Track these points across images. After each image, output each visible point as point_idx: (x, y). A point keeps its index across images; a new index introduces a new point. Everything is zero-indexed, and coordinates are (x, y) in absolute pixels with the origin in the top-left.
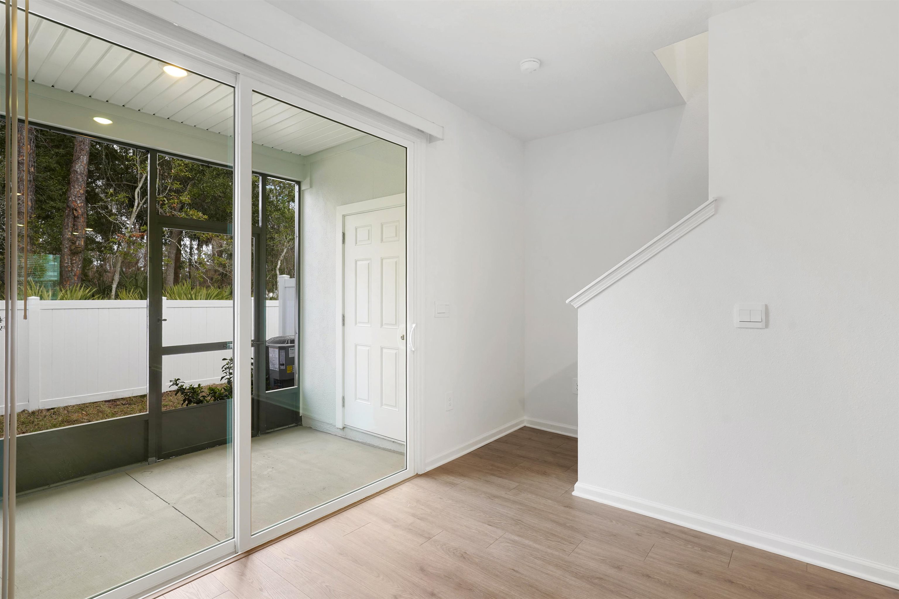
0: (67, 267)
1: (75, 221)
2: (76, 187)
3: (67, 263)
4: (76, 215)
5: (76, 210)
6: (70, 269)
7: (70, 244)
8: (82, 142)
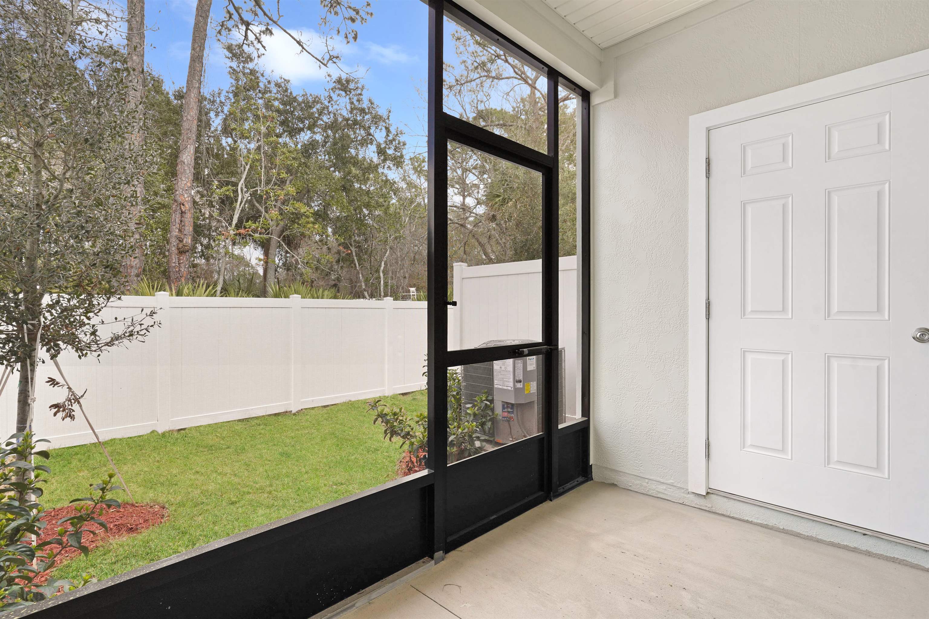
0: (174, 267)
1: (182, 217)
2: (184, 179)
3: (174, 263)
4: (184, 210)
5: (183, 205)
6: (177, 270)
7: (178, 241)
8: (188, 129)
